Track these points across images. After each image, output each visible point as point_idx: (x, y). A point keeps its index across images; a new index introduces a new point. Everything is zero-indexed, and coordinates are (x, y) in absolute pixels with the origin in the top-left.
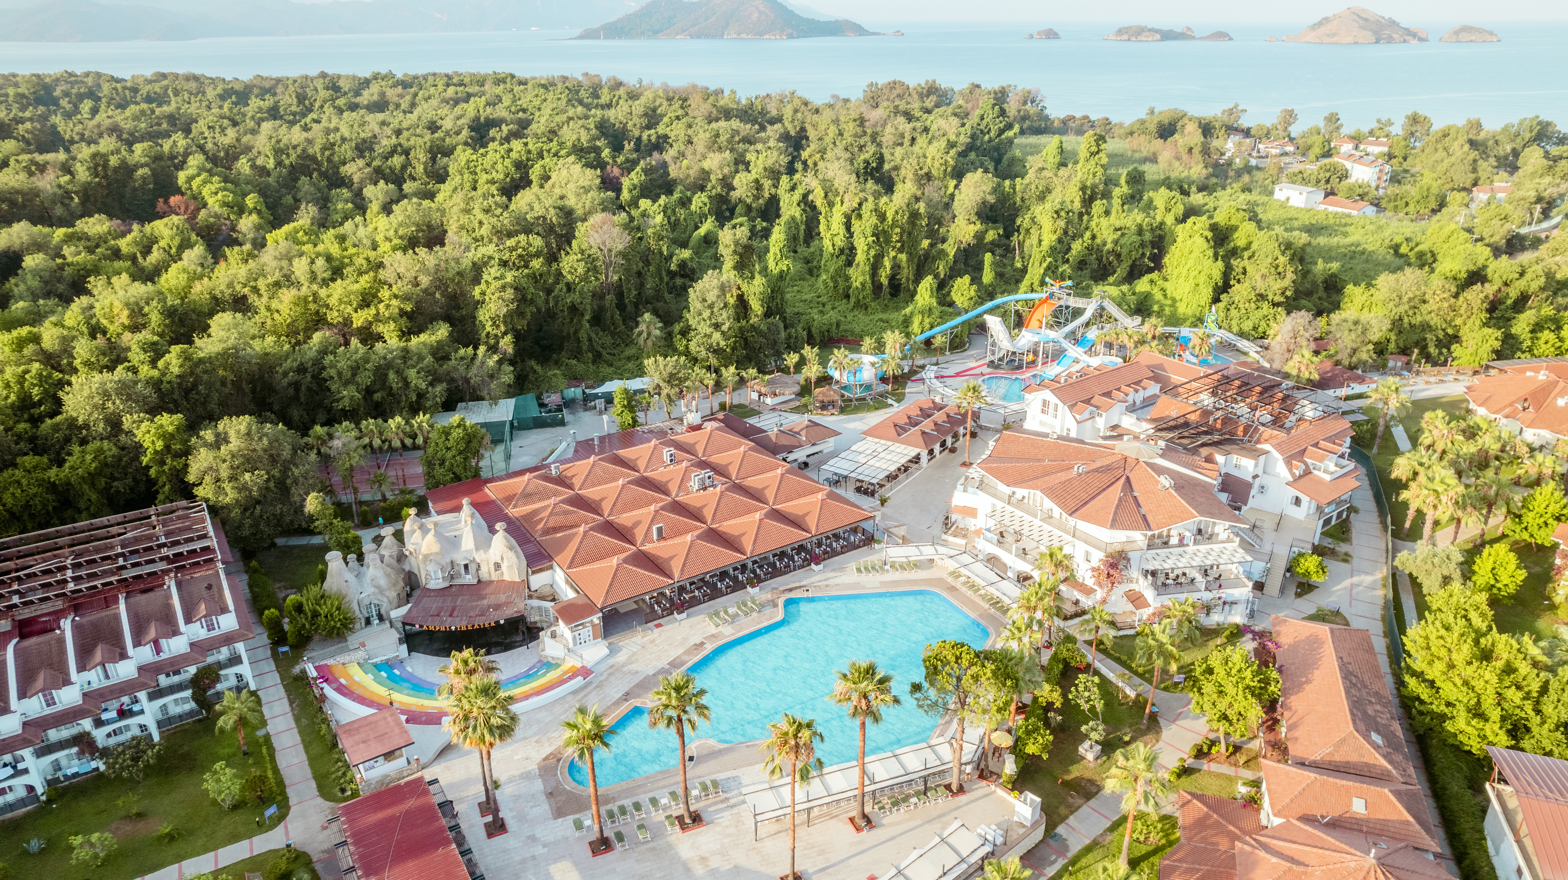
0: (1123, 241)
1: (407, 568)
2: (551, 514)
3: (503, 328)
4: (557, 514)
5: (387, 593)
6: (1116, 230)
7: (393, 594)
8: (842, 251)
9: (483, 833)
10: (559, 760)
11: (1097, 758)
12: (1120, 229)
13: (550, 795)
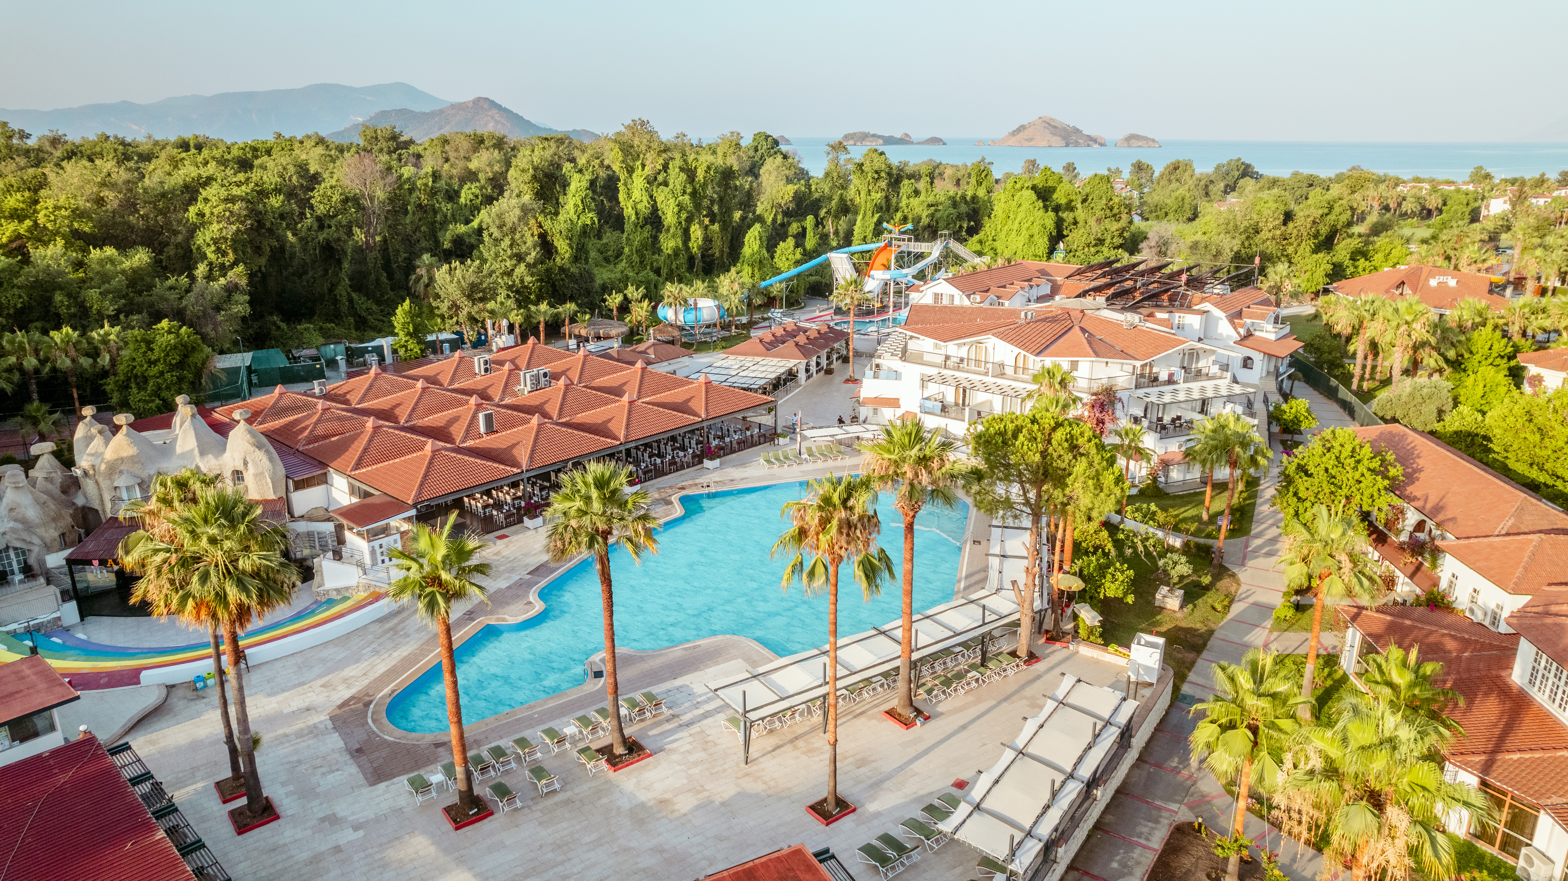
0: (938, 215)
1: (80, 501)
2: (319, 421)
3: (231, 256)
4: (328, 420)
5: (41, 531)
6: (929, 206)
7: (52, 533)
8: (646, 221)
9: (227, 828)
10: (367, 705)
11: (1181, 607)
12: (932, 205)
13: (357, 753)
